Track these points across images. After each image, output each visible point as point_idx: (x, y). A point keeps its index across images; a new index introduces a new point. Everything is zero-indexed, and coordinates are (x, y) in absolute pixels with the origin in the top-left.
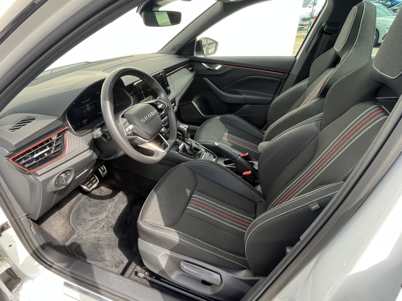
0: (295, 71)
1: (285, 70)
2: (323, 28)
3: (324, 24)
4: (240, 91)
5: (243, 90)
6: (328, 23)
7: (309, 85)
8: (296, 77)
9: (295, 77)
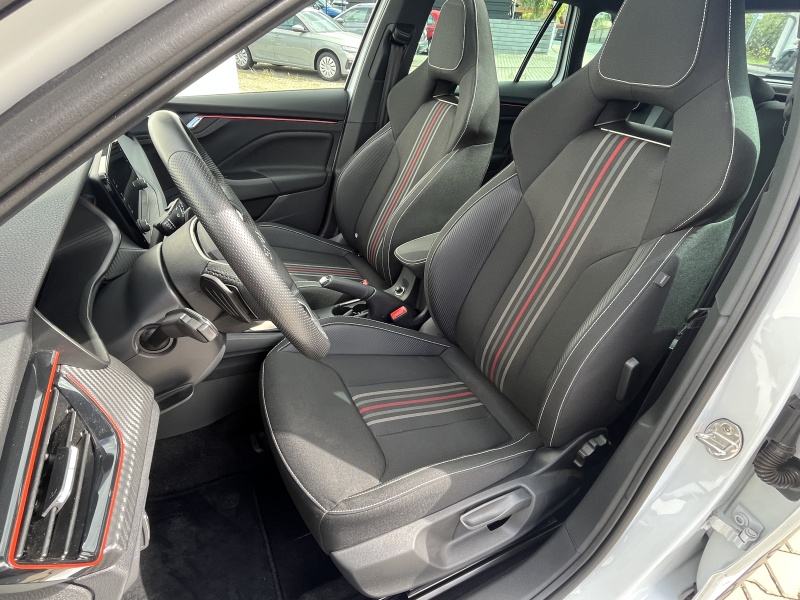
0: (356, 117)
1: (335, 115)
2: (390, 33)
3: (391, 27)
4: (253, 169)
5: (258, 168)
6: (398, 25)
7: (396, 136)
8: (360, 125)
9: (357, 128)
